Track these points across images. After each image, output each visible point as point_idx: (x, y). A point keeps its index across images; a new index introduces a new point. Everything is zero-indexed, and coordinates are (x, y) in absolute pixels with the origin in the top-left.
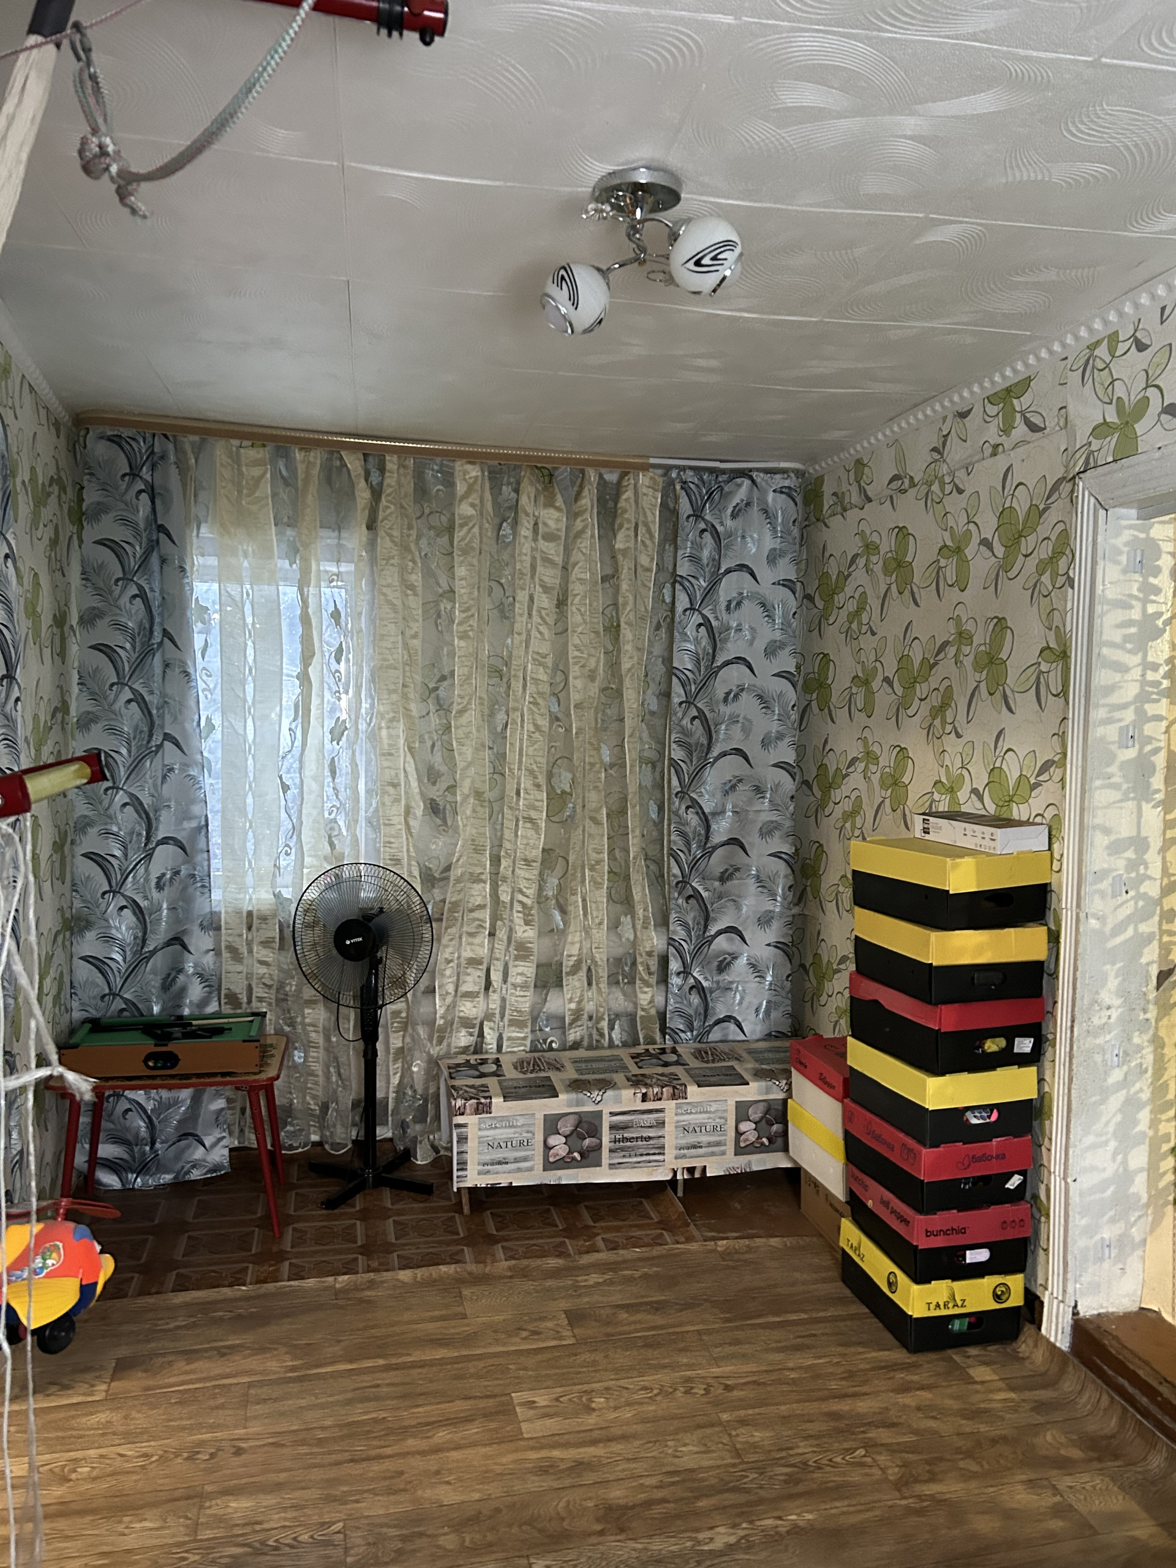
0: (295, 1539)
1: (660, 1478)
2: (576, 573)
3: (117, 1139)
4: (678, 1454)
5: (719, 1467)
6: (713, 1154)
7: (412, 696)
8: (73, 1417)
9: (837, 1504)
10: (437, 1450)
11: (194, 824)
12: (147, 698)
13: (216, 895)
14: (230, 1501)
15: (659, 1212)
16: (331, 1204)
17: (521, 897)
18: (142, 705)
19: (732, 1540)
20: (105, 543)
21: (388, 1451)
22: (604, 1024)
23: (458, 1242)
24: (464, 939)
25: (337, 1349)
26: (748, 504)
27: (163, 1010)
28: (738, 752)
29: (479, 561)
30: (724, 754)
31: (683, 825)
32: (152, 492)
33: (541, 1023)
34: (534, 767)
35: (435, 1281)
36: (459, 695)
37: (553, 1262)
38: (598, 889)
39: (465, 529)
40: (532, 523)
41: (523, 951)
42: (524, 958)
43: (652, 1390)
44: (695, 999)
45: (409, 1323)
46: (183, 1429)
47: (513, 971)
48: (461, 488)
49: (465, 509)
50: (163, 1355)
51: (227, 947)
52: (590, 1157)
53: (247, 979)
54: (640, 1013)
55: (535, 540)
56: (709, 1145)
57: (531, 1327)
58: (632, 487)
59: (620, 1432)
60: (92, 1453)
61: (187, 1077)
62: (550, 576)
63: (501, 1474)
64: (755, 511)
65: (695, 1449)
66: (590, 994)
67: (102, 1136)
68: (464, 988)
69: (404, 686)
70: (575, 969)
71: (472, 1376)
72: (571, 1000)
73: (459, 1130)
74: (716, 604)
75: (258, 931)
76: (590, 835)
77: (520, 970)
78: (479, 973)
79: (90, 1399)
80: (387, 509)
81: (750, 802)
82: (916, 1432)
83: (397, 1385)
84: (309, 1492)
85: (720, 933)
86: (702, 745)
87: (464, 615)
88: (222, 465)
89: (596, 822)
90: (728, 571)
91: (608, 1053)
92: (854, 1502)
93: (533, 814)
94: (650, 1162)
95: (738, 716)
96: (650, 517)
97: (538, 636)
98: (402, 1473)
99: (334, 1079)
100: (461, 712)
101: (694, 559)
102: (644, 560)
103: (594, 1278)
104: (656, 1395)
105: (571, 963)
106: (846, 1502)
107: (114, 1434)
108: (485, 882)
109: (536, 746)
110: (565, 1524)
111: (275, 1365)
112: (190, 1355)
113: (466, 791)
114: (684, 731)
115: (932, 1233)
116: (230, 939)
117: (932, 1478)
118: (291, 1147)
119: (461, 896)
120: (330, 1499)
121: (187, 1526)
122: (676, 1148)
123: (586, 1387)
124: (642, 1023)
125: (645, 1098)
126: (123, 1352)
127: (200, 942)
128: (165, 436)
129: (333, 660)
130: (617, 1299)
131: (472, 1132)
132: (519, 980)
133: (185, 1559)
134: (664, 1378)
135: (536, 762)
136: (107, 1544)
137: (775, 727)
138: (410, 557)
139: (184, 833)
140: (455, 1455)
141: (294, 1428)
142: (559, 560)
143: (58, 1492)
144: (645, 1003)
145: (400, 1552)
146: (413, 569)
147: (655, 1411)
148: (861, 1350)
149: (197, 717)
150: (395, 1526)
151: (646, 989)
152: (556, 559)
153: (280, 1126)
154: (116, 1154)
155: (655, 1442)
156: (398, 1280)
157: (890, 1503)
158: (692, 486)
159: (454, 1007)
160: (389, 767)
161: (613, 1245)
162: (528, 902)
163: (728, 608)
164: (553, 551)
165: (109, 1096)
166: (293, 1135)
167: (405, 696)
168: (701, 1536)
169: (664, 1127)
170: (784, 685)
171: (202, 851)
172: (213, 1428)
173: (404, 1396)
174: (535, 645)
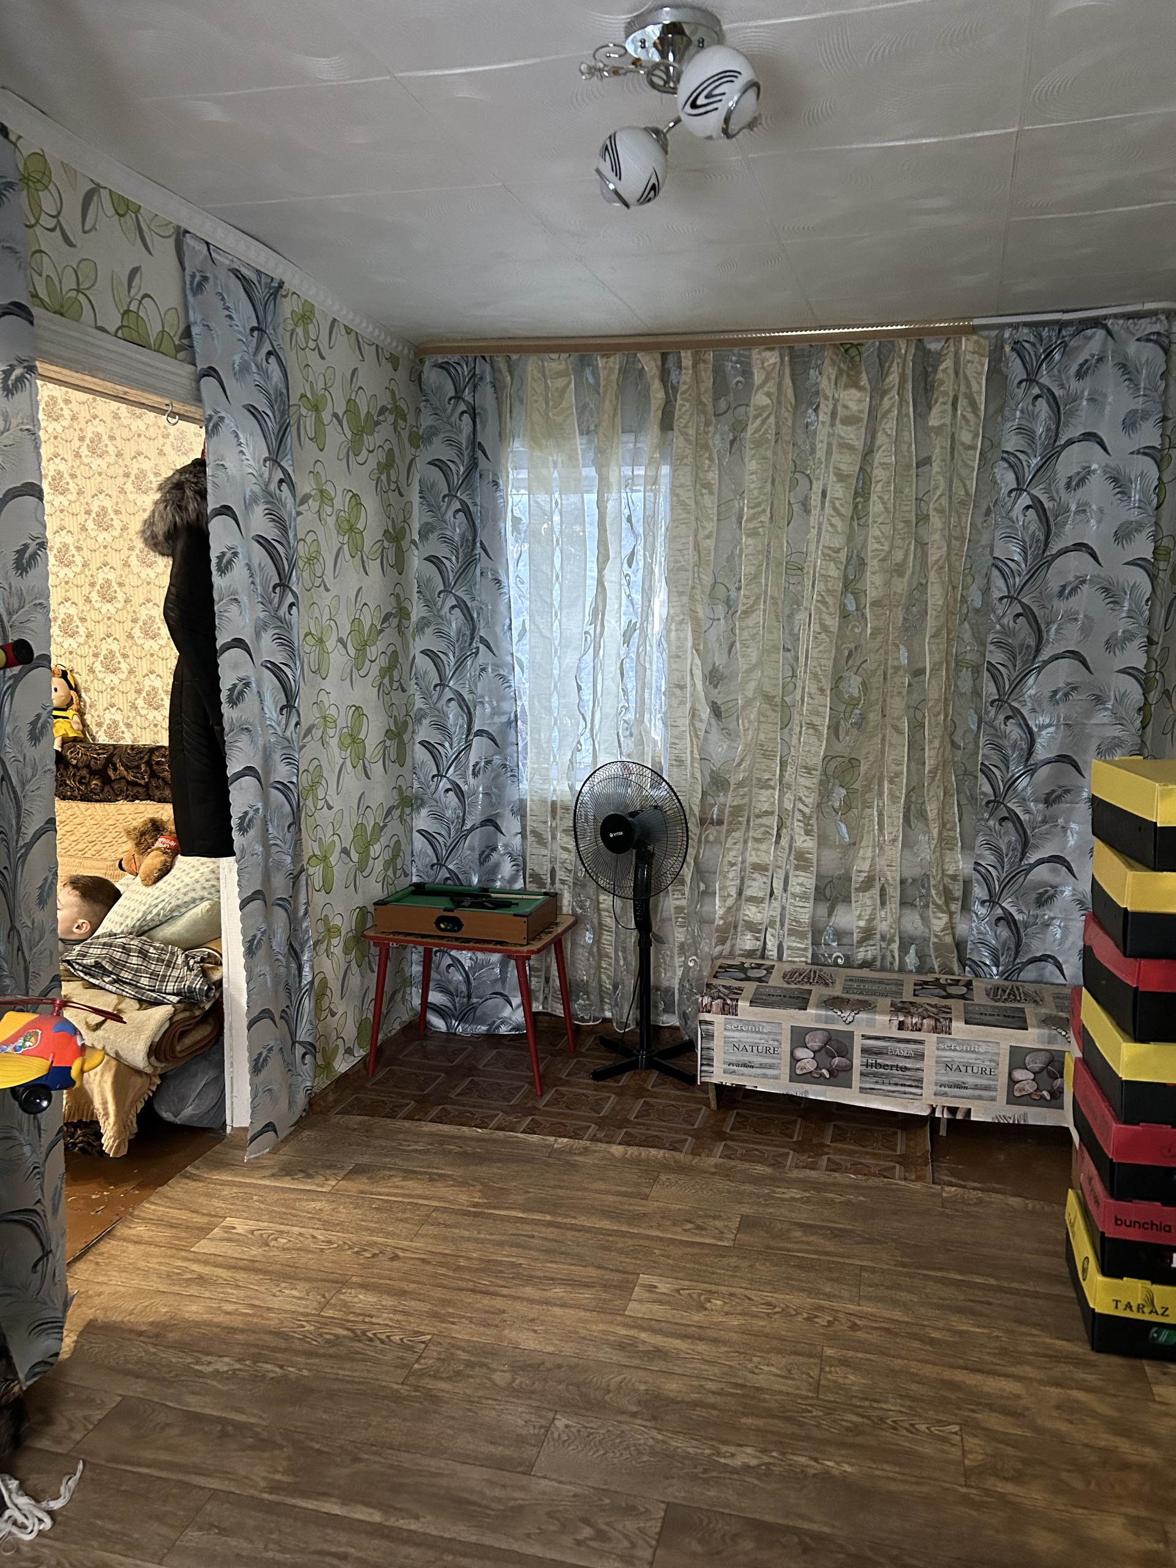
0: (388, 1337)
1: (723, 1385)
2: (878, 457)
3: (444, 990)
4: (756, 1371)
5: (788, 1394)
6: (980, 1098)
7: (698, 597)
8: (300, 1200)
9: (886, 1467)
10: (547, 1302)
11: (504, 719)
12: (469, 605)
13: (524, 786)
14: (360, 1293)
15: (907, 1145)
16: (598, 1076)
17: (801, 806)
18: (465, 611)
19: (754, 1462)
20: (436, 463)
21: (505, 1291)
22: (895, 946)
23: (687, 1132)
24: (750, 844)
25: (520, 1198)
26: (1100, 360)
27: (479, 881)
28: (1075, 655)
29: (775, 453)
30: (1056, 658)
31: (998, 737)
32: (473, 412)
33: (826, 937)
34: (818, 669)
35: (643, 1161)
36: (744, 596)
37: (760, 1169)
38: (894, 803)
39: (759, 421)
40: (831, 407)
41: (802, 861)
42: (805, 869)
43: (775, 1307)
44: (1004, 932)
45: (596, 1191)
46: (368, 1229)
47: (793, 881)
48: (758, 377)
49: (760, 399)
50: (390, 1169)
51: (532, 832)
52: (839, 1076)
53: (551, 862)
54: (933, 940)
55: (833, 425)
56: (976, 1087)
57: (699, 1222)
58: (951, 354)
59: (715, 1335)
60: (296, 1230)
61: (468, 940)
62: (848, 463)
63: (584, 1338)
64: (1109, 369)
65: (778, 1372)
66: (883, 913)
67: (432, 985)
68: (749, 892)
69: (693, 588)
70: (868, 884)
71: (616, 1250)
72: (860, 917)
73: (704, 1027)
74: (1052, 480)
75: (561, 819)
76: (891, 745)
77: (800, 880)
78: (765, 879)
79: (319, 1189)
80: (683, 407)
81: (1088, 714)
82: (1039, 1430)
83: (549, 1240)
84: (422, 1304)
85: (1041, 862)
86: (1029, 646)
87: (752, 511)
88: (533, 379)
89: (899, 732)
90: (1070, 442)
91: (895, 976)
92: (907, 1471)
93: (816, 720)
94: (905, 1093)
95: (1077, 613)
96: (975, 387)
97: (830, 529)
98: (504, 1312)
99: (622, 963)
100: (747, 613)
101: (1025, 431)
102: (966, 437)
103: (795, 1193)
104: (776, 1313)
105: (861, 879)
106: (897, 1469)
107: (319, 1220)
108: (773, 788)
109: (821, 648)
110: (607, 1397)
111: (463, 1198)
112: (408, 1174)
113: (750, 694)
114: (1005, 631)
115: (1123, 1223)
116: (535, 825)
117: (1017, 1478)
118: (583, 1020)
119: (746, 800)
120: (434, 1315)
121: (320, 1303)
122: (936, 1084)
123: (713, 1288)
124: (935, 950)
125: (901, 1026)
126: (364, 1160)
127: (511, 825)
128: (483, 357)
129: (625, 566)
130: (802, 1217)
131: (718, 1030)
132: (798, 890)
133: (303, 1327)
134: (796, 1300)
135: (820, 666)
136: (258, 1299)
137: (1122, 626)
138: (707, 455)
139: (495, 727)
140: (557, 1311)
141: (447, 1252)
142: (859, 444)
143: (255, 1252)
144: (937, 929)
145: (458, 1373)
146: (710, 467)
147: (764, 1327)
148: (1034, 1332)
149: (508, 620)
150: (467, 1352)
151: (941, 915)
152: (856, 443)
153: (574, 997)
154: (442, 1002)
155: (741, 1353)
156: (609, 1152)
157: (948, 1485)
158: (1026, 345)
159: (738, 910)
160: (677, 670)
161: (834, 1167)
162: (807, 811)
163: (1068, 486)
164: (854, 436)
165: (436, 952)
166: (583, 1008)
167: (692, 598)
168: (724, 1448)
169: (923, 1059)
170: (1140, 577)
171: (512, 744)
172: (388, 1234)
173: (548, 1251)
174: (826, 539)
